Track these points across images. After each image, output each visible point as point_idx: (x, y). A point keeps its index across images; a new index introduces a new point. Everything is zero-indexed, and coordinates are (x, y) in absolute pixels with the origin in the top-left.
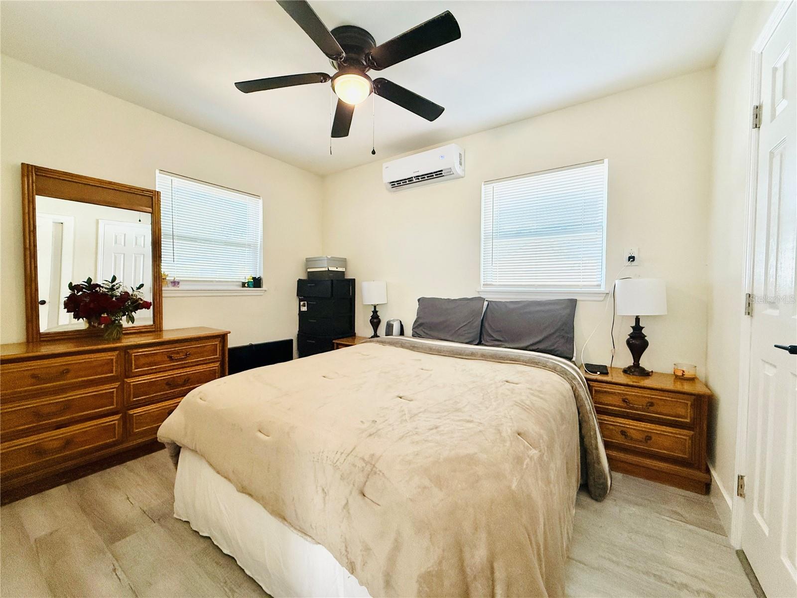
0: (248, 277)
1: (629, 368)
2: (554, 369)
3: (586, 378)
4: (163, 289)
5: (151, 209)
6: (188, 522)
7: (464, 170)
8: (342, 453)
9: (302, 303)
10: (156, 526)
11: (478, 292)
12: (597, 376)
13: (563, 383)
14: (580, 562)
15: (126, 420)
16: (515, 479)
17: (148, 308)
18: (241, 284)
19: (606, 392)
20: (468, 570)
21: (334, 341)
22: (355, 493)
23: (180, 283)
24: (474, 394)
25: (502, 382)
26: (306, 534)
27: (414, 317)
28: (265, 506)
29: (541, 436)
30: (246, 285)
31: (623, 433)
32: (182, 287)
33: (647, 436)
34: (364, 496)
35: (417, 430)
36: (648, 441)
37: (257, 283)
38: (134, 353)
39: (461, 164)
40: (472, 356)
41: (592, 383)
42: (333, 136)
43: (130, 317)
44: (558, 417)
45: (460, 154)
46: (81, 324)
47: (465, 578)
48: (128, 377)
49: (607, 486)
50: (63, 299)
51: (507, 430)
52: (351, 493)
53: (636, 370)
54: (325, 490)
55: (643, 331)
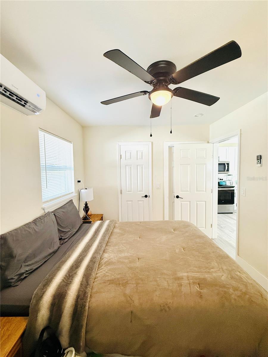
55: (88, 205)
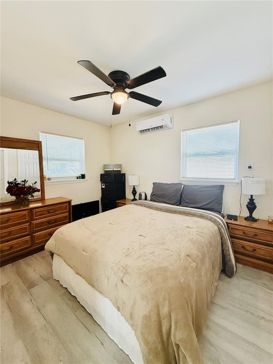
0: (79, 174)
1: (248, 217)
2: (211, 220)
3: (226, 222)
4: (45, 182)
5: (38, 149)
6: (59, 281)
7: (173, 125)
8: (115, 263)
9: (102, 184)
10: (46, 282)
11: (180, 181)
12: (232, 221)
13: (214, 227)
14: (218, 305)
15: (32, 238)
16: (183, 278)
17: (39, 192)
18: (76, 177)
19: (236, 229)
20: (161, 315)
21: (116, 201)
22: (119, 280)
23: (52, 179)
24: (172, 234)
25: (186, 227)
26: (102, 293)
27: (151, 191)
28: (86, 280)
29: (198, 256)
30: (79, 178)
31: (243, 247)
32: (52, 180)
33: (254, 249)
34: (123, 282)
35: (145, 254)
36: (254, 251)
37: (83, 177)
38: (35, 211)
39: (171, 122)
40: (175, 212)
41: (229, 225)
42: (113, 114)
43: (32, 196)
44: (209, 245)
45: (171, 118)
46: (13, 198)
47: (160, 318)
48: (32, 221)
49: (234, 271)
50: (6, 188)
51: (183, 254)
52: (118, 280)
53: (251, 219)
54: (109, 278)
55: (254, 201)
